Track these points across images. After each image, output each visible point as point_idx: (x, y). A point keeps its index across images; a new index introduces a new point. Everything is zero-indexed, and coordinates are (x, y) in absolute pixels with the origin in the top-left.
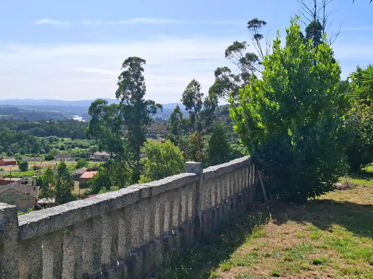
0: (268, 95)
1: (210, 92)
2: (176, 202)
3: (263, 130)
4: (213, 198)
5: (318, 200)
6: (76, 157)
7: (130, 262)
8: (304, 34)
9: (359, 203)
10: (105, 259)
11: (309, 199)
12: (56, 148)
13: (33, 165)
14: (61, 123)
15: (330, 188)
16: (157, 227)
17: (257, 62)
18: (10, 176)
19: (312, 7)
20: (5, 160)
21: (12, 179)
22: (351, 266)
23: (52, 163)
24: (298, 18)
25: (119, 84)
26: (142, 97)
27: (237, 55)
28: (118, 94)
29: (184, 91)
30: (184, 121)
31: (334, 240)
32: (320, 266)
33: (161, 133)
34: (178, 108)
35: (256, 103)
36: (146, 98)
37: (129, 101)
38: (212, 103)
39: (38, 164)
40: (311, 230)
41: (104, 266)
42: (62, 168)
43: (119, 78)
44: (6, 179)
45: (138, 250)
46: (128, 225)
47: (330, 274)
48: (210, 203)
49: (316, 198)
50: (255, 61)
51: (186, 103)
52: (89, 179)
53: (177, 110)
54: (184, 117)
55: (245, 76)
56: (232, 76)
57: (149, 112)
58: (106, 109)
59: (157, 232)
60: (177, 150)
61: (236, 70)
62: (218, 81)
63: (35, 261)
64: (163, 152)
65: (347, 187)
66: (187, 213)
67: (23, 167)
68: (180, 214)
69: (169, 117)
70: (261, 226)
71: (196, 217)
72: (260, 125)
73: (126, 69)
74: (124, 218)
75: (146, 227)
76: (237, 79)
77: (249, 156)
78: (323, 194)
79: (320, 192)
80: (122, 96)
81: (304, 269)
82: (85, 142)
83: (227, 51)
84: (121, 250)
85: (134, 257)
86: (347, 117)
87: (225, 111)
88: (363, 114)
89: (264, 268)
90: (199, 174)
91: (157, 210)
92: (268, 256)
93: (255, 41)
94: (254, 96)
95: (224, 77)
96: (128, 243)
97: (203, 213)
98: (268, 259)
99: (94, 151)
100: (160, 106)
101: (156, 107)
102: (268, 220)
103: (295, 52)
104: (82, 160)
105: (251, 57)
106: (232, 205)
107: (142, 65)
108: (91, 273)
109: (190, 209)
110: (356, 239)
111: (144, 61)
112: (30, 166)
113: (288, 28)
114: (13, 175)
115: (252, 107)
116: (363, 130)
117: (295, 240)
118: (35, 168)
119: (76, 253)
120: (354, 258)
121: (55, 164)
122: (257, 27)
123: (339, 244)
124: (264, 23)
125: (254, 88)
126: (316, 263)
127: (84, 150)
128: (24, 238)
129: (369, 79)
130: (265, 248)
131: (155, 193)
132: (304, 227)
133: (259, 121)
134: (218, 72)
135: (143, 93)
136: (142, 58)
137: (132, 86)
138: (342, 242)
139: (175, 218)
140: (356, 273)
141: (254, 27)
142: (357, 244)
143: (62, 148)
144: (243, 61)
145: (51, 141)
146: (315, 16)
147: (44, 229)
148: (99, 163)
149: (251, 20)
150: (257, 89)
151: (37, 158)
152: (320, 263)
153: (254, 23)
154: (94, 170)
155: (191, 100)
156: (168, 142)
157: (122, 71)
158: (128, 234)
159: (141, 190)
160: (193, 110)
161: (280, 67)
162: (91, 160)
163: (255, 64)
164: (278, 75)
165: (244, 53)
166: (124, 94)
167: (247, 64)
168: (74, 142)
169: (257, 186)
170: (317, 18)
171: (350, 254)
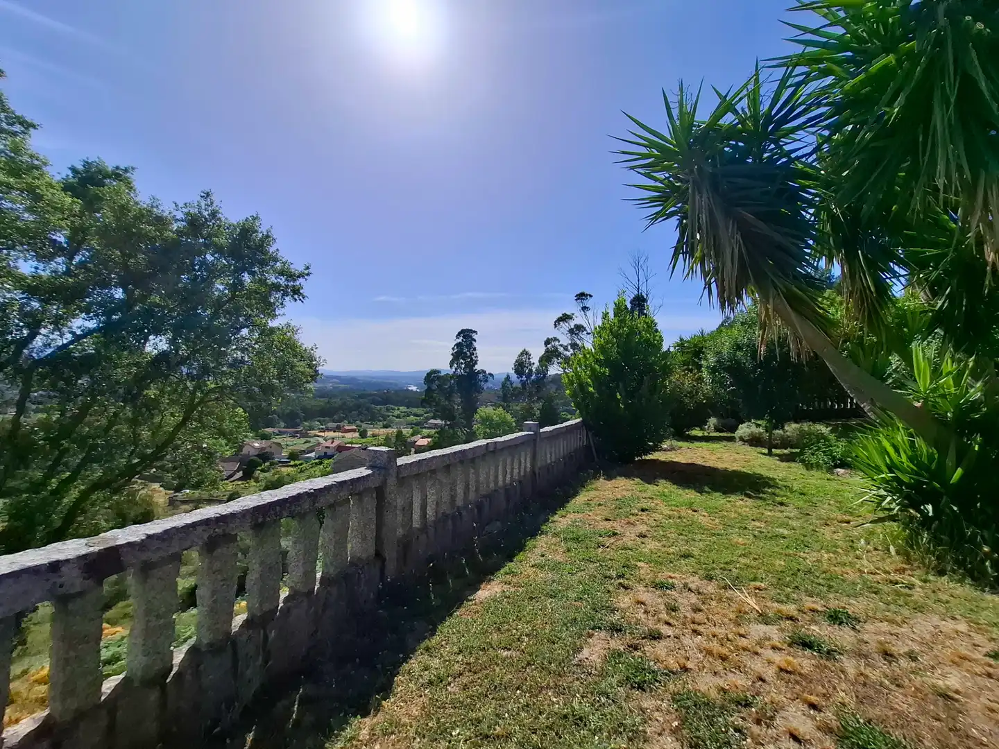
0: (597, 361)
1: (539, 361)
2: (517, 457)
3: (593, 394)
4: (548, 456)
5: (645, 460)
6: (411, 424)
7: (479, 506)
8: (629, 306)
9: (682, 462)
10: (459, 502)
11: (636, 459)
12: (393, 416)
13: (371, 433)
14: (396, 392)
15: (656, 448)
16: (500, 478)
17: (585, 332)
18: (351, 443)
19: (635, 282)
20: (347, 428)
21: (353, 446)
22: (675, 513)
23: (390, 430)
24: (624, 292)
25: (452, 354)
26: (474, 366)
27: (565, 326)
28: (451, 364)
29: (515, 360)
30: (515, 389)
31: (659, 492)
32: (647, 512)
33: (491, 402)
34: (508, 376)
35: (586, 369)
36: (478, 367)
37: (462, 371)
38: (542, 372)
39: (376, 431)
40: (638, 484)
41: (458, 507)
42: (400, 434)
43: (453, 349)
44: (347, 445)
45: (485, 496)
46: (477, 474)
47: (656, 519)
48: (546, 460)
49: (643, 457)
50: (583, 331)
51: (517, 371)
52: (424, 445)
53: (508, 378)
54: (514, 385)
55: (574, 345)
56: (561, 345)
57: (481, 381)
58: (439, 378)
59: (501, 483)
60: (509, 417)
61: (565, 340)
62: (547, 351)
63: (407, 496)
64: (496, 418)
65: (672, 449)
66: (525, 467)
67: (363, 435)
68: (519, 468)
69: (501, 386)
70: (593, 481)
71: (534, 473)
72: (591, 389)
73: (459, 340)
74: (474, 468)
75: (492, 478)
76: (566, 349)
77: (581, 419)
78: (650, 454)
79: (647, 452)
80: (455, 365)
81: (633, 515)
82: (419, 411)
83: (555, 322)
84: (472, 496)
85: (482, 502)
86: (670, 382)
87: (557, 378)
88: (687, 381)
89: (596, 515)
90: (537, 433)
91: (501, 463)
92: (600, 505)
93: (583, 312)
94: (585, 362)
95: (553, 347)
96: (477, 490)
97: (540, 469)
98: (600, 507)
99: (428, 419)
100: (491, 375)
101: (488, 377)
102: (600, 477)
103: (622, 322)
104: (416, 428)
105: (579, 328)
106: (565, 464)
107: (475, 336)
108: (448, 512)
109: (528, 465)
110: (680, 491)
111: (475, 332)
112: (369, 433)
113: (616, 301)
114: (354, 442)
115: (583, 373)
116: (686, 396)
117: (624, 493)
118: (374, 436)
119: (437, 494)
120: (677, 506)
121: (392, 431)
122: (584, 299)
123: (664, 495)
124: (591, 296)
125: (585, 355)
126: (643, 510)
127: (419, 418)
128: (401, 476)
129: (691, 348)
130: (597, 499)
131: (499, 447)
132: (632, 482)
133: (590, 386)
134: (547, 342)
135: (476, 363)
136: (473, 329)
137: (464, 357)
138: (667, 494)
139: (516, 471)
140: (679, 517)
141: (581, 299)
142: (680, 495)
143: (398, 417)
144: (571, 331)
145: (388, 410)
146: (638, 289)
147: (415, 471)
148: (433, 431)
149: (578, 293)
150: (588, 356)
151: (375, 426)
152: (647, 510)
153: (581, 296)
154: (428, 437)
155: (522, 368)
156: (501, 409)
157: (456, 343)
158: (477, 481)
159: (488, 444)
160: (524, 378)
161: (608, 336)
162: (425, 428)
163: (583, 335)
164: (607, 343)
165: (572, 324)
166: (457, 364)
167: (576, 334)
168: (409, 410)
169: (588, 447)
170: (640, 291)
171: (673, 503)
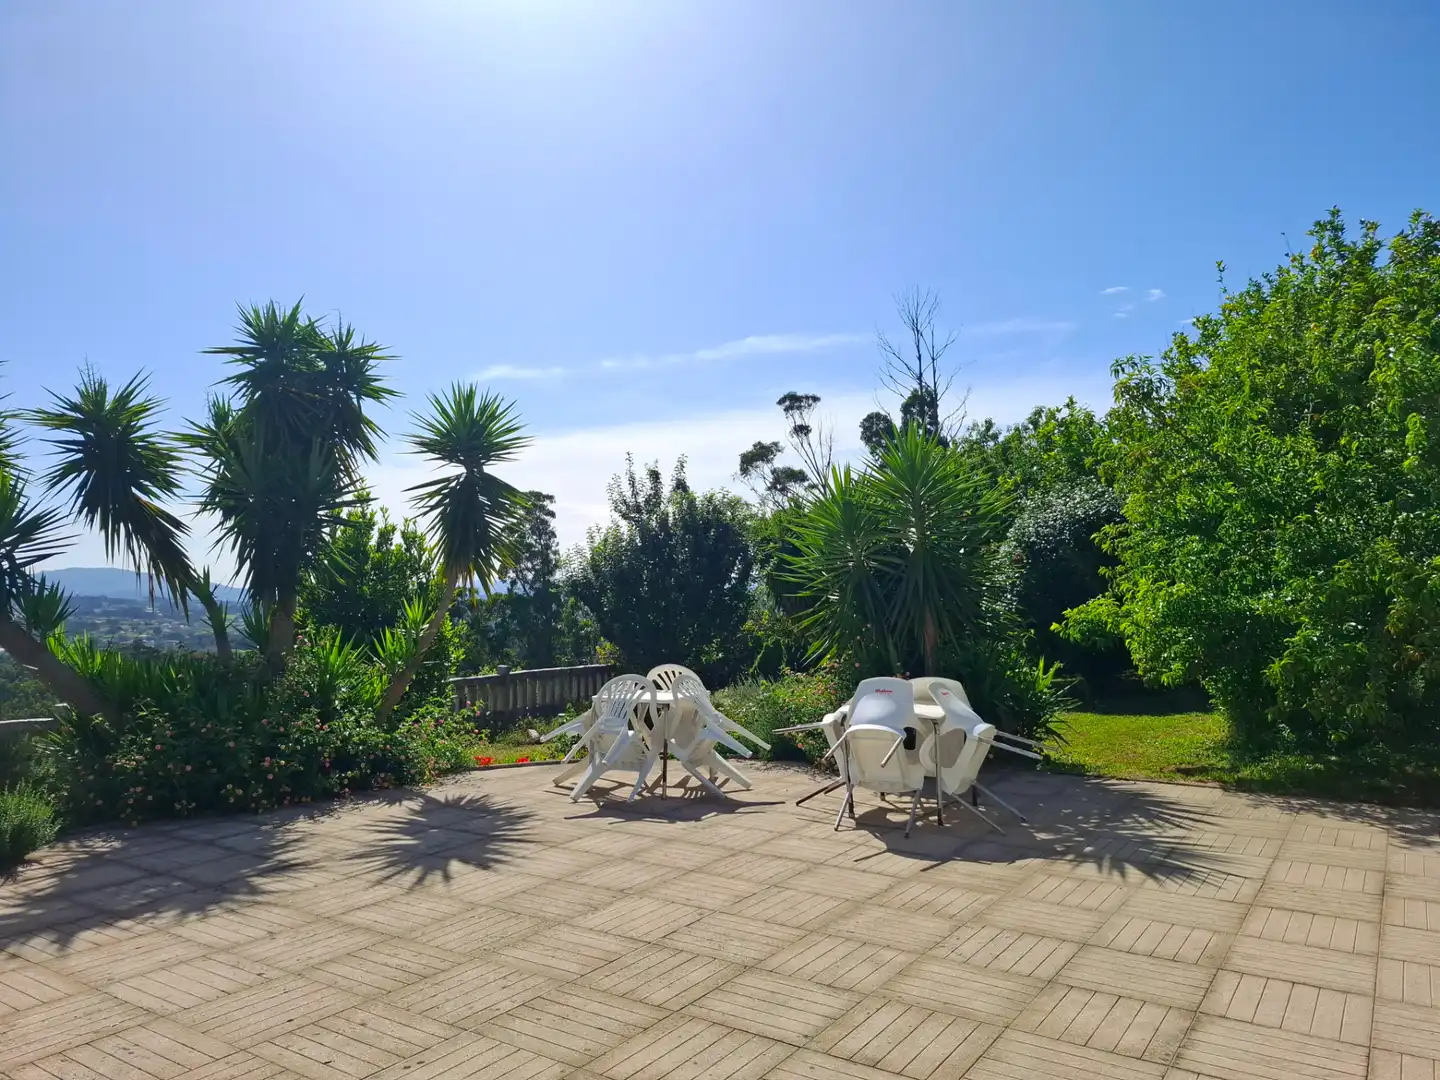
17: (805, 483)
26: (553, 573)
37: (528, 586)
80: (512, 575)
83: (742, 462)
93: (796, 439)
107: (551, 507)
111: (550, 498)
122: (798, 409)
124: (816, 399)
135: (555, 567)
136: (544, 493)
146: (920, 379)
149: (785, 394)
153: (794, 401)
165: (777, 467)
